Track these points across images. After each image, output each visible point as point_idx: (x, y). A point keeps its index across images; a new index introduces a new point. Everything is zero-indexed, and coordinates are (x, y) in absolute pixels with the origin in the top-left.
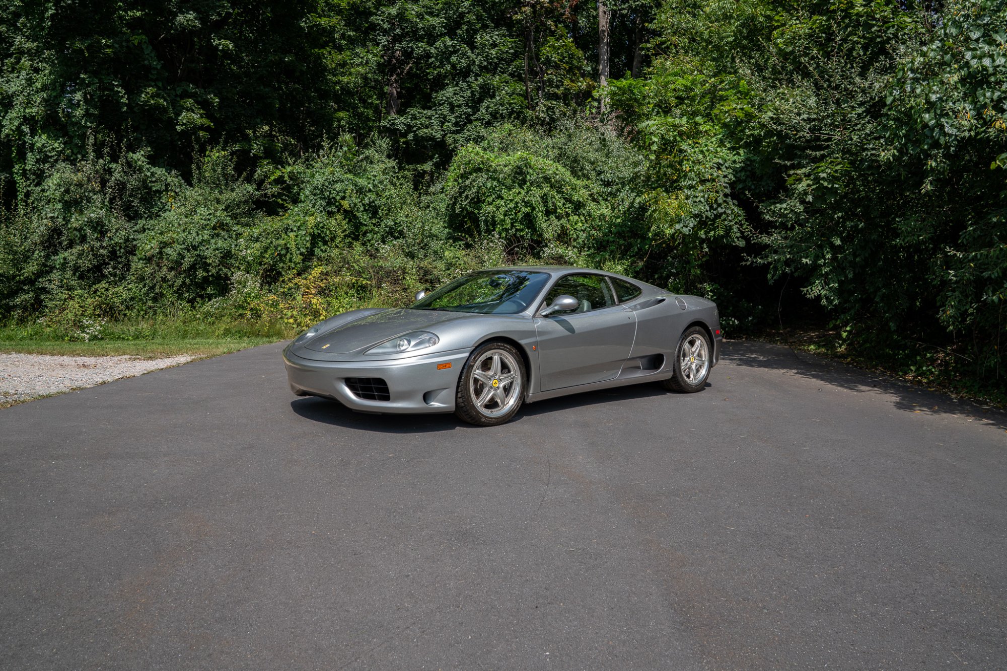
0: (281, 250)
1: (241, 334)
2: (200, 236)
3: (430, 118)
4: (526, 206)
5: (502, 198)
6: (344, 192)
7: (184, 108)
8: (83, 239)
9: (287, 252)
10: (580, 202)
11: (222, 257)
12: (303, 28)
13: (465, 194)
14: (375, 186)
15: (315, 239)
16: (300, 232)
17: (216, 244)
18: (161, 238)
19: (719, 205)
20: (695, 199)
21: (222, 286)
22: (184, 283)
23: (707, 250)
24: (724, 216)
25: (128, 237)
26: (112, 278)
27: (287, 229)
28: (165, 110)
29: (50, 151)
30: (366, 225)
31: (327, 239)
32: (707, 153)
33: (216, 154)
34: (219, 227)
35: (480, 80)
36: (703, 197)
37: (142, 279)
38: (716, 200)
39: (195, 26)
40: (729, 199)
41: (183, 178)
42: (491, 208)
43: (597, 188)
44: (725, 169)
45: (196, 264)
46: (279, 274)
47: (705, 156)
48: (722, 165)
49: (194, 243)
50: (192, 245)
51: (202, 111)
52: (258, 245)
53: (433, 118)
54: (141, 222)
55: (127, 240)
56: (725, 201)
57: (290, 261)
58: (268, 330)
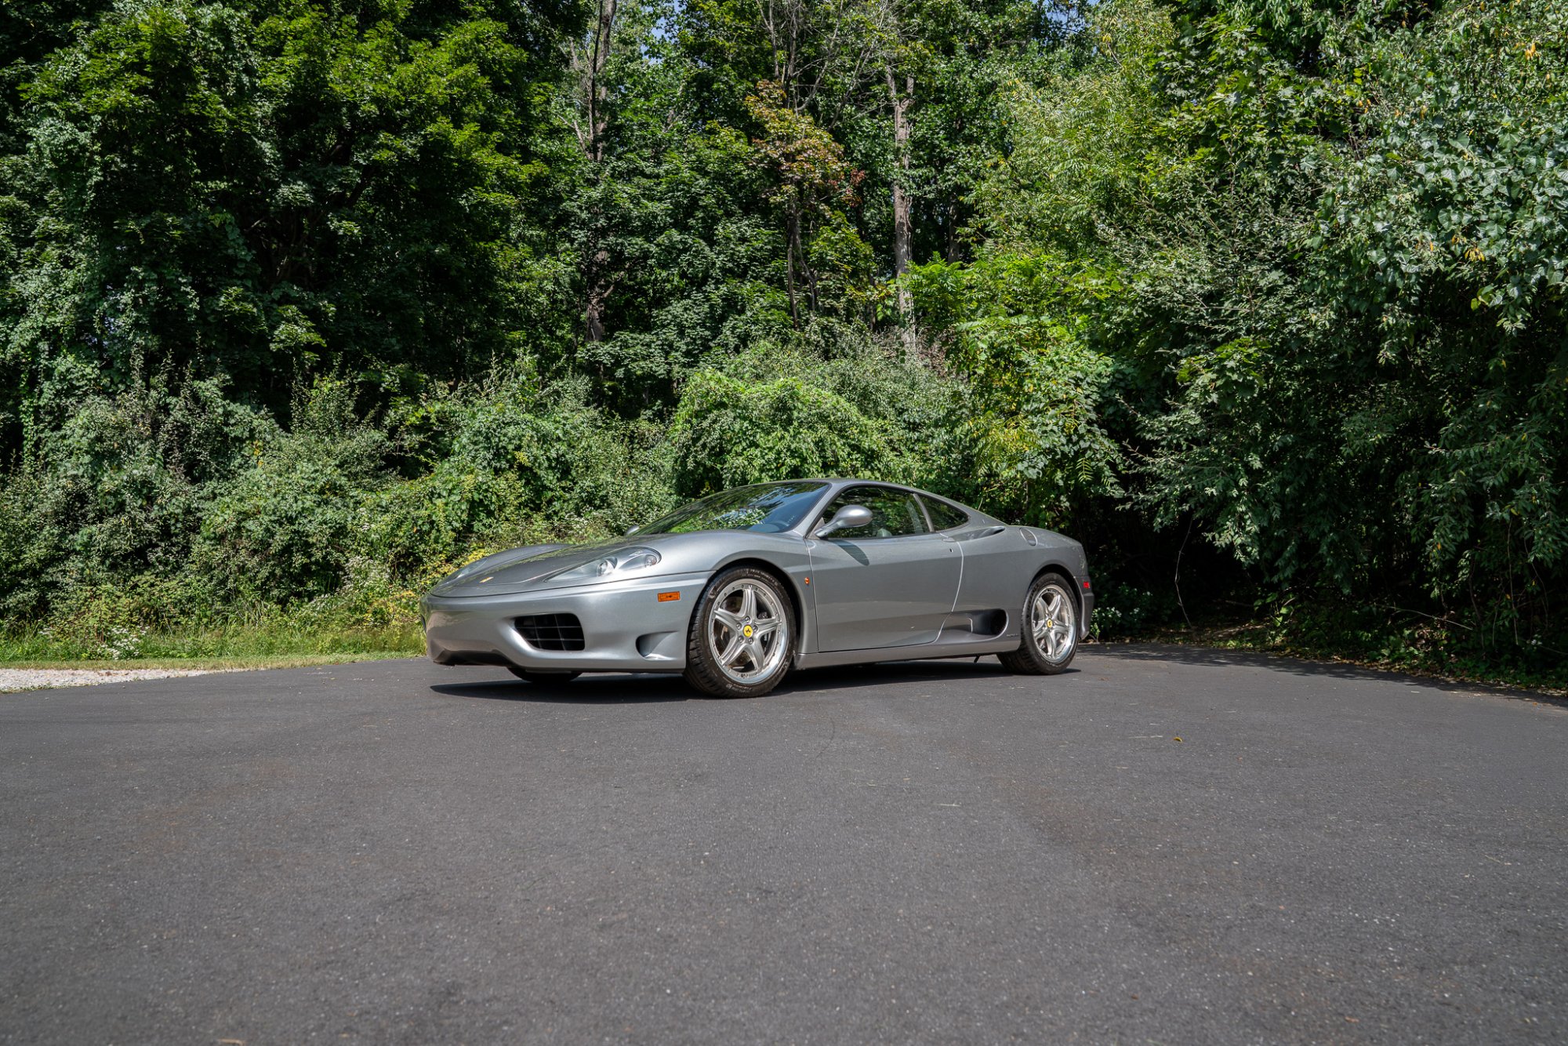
0: (423, 524)
1: (357, 647)
2: (300, 503)
3: (648, 345)
4: (794, 457)
5: (757, 446)
6: (520, 439)
7: (283, 319)
8: (121, 507)
9: (432, 528)
10: (873, 451)
11: (332, 535)
12: (462, 208)
13: (701, 442)
14: (565, 433)
15: (477, 507)
16: (453, 498)
17: (323, 514)
18: (239, 507)
19: (1081, 437)
20: (1044, 428)
21: (330, 577)
22: (272, 574)
23: (1067, 504)
24: (1089, 453)
25: (189, 505)
26: (161, 568)
27: (432, 494)
28: (254, 320)
29: (78, 380)
30: (552, 490)
31: (492, 508)
32: (1058, 365)
33: (327, 385)
34: (329, 490)
35: (723, 289)
36: (1056, 424)
37: (207, 568)
38: (1076, 430)
39: (304, 202)
40: (1095, 428)
41: (277, 422)
42: (740, 461)
43: (898, 433)
44: (1086, 386)
45: (292, 545)
46: (419, 561)
47: (1056, 368)
48: (1082, 380)
49: (289, 514)
50: (286, 516)
51: (309, 324)
52: (387, 518)
53: (653, 345)
54: (211, 485)
55: (188, 511)
56: (1089, 431)
57: (436, 541)
58: (400, 641)
